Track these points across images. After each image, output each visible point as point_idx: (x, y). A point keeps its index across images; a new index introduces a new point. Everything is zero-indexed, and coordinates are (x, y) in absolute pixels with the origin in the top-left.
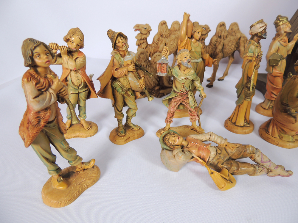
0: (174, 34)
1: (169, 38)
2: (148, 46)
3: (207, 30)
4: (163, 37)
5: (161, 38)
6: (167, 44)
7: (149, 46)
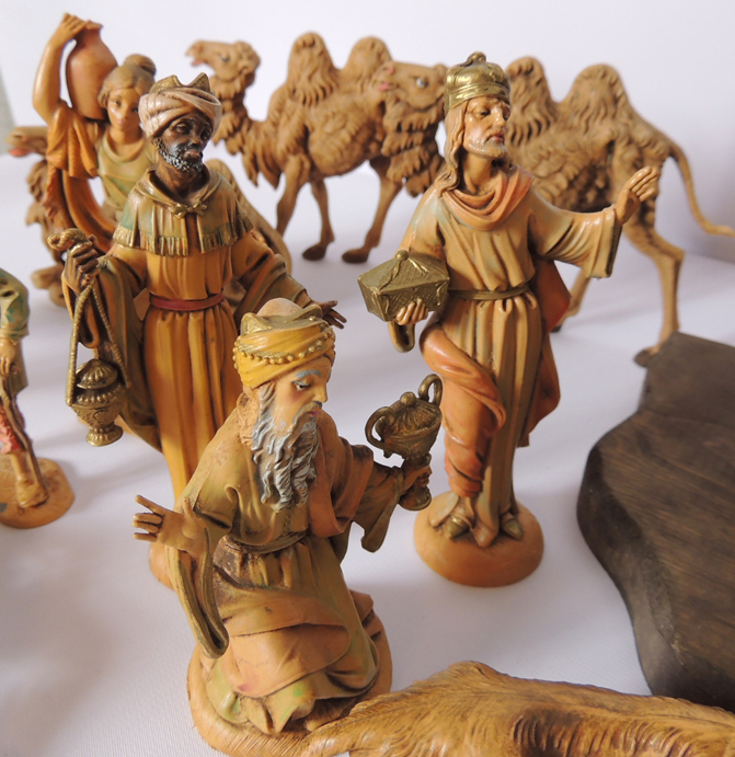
0: (350, 92)
1: (321, 103)
2: (244, 128)
3: (435, 91)
4: (298, 98)
5: (289, 103)
6: (310, 129)
7: (248, 129)
